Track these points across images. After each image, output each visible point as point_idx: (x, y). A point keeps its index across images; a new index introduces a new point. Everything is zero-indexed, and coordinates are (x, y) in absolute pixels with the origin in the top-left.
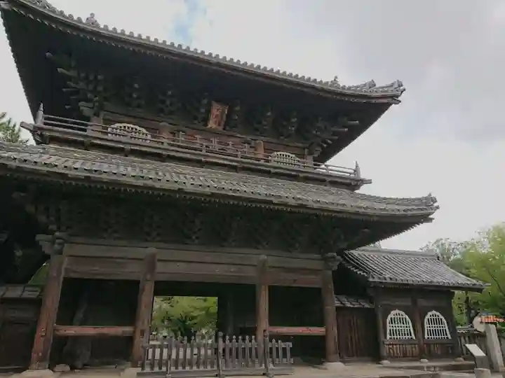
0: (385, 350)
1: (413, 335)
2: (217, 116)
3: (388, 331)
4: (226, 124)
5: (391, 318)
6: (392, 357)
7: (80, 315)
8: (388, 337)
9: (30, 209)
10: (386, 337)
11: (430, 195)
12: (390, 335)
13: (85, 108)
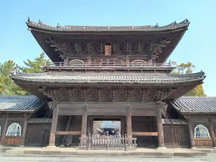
0: (193, 143)
1: (209, 136)
2: (108, 50)
3: (195, 134)
4: (112, 53)
5: (197, 129)
6: (197, 146)
7: (68, 127)
8: (195, 137)
9: (45, 94)
10: (194, 137)
11: (202, 71)
12: (196, 136)
13: (62, 56)
